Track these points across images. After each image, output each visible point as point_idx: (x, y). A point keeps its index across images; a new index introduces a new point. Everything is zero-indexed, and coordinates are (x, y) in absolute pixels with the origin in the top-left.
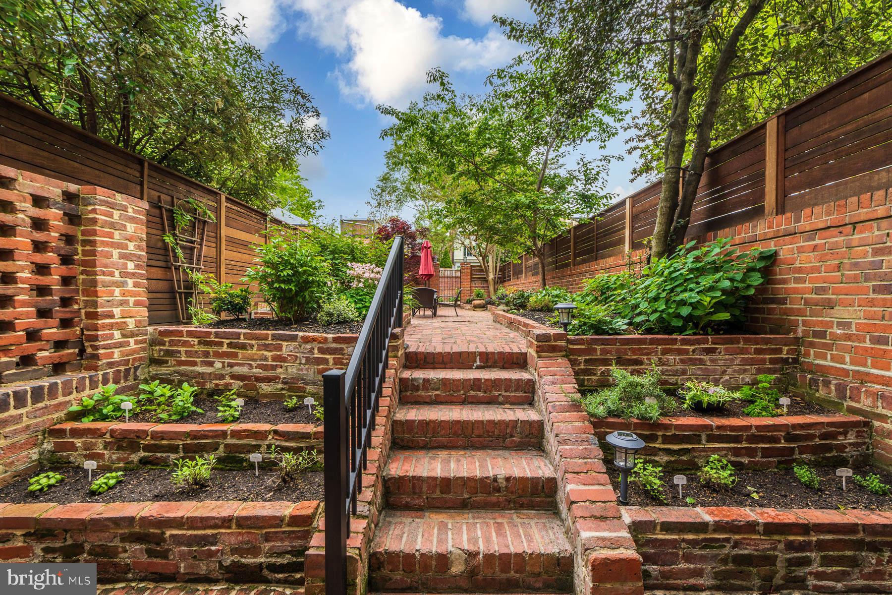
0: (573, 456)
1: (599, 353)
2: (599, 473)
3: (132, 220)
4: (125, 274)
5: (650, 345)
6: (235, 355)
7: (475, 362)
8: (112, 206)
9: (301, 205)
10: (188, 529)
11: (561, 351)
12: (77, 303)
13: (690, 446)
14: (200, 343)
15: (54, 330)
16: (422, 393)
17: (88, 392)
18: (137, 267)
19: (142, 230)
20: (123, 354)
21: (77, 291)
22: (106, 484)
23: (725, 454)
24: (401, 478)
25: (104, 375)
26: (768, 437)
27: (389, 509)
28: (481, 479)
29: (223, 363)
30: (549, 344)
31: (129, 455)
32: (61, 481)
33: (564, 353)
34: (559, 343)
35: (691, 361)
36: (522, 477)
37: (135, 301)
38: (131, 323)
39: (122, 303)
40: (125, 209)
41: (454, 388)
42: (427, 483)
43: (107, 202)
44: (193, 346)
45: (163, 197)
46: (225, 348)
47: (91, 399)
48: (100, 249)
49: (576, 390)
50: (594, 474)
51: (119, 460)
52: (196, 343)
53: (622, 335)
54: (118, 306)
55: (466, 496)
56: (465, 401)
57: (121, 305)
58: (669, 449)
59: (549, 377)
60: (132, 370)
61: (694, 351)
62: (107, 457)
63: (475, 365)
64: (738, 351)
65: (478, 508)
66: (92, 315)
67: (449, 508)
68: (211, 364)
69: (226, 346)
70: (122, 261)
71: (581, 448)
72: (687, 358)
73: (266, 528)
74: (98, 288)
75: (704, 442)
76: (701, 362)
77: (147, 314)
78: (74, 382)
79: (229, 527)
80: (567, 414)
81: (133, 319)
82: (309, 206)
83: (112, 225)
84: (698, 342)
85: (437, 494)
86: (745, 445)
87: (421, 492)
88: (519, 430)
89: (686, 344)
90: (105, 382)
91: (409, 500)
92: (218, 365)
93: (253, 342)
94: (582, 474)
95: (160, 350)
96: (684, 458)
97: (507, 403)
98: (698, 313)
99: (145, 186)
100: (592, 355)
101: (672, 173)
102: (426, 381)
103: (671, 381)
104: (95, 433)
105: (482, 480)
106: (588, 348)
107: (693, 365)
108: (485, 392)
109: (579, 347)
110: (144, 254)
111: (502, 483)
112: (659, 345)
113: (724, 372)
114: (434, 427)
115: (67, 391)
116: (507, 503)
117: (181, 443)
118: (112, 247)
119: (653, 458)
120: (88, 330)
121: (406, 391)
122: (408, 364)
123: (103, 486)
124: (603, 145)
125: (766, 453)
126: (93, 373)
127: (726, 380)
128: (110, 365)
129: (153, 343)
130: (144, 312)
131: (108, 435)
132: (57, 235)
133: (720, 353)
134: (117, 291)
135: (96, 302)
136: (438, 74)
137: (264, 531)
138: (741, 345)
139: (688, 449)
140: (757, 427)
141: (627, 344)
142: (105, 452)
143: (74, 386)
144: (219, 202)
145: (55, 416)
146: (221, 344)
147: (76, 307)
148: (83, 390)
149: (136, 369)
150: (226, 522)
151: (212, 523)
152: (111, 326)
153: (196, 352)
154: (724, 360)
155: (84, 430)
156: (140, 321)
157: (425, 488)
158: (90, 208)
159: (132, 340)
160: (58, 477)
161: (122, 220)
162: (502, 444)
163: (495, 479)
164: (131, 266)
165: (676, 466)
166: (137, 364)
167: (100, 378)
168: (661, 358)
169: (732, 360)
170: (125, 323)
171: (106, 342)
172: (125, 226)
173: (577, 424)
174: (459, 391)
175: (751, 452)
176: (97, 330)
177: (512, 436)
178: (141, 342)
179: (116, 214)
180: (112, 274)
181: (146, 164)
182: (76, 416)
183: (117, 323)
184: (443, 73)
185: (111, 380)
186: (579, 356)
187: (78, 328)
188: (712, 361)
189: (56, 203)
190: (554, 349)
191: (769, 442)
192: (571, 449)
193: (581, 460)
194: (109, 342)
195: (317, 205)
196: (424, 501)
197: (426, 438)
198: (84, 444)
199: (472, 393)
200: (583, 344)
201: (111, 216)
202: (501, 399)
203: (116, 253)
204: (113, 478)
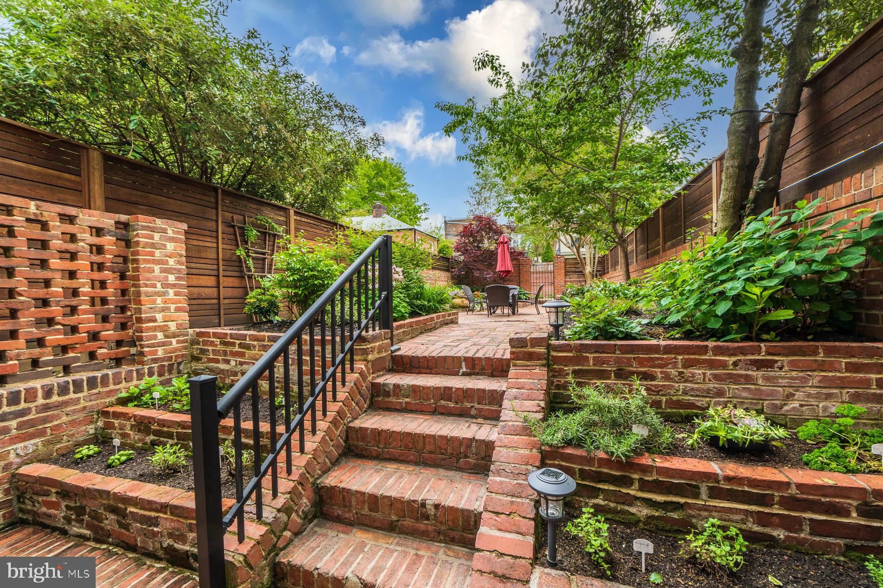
0: (500, 491)
1: (591, 362)
2: (524, 517)
3: (172, 240)
4: (166, 285)
5: (664, 354)
6: (242, 355)
7: (460, 367)
8: (153, 230)
9: (409, 210)
10: (141, 509)
11: (539, 359)
12: (130, 310)
13: (682, 500)
14: (221, 343)
15: (112, 332)
16: (392, 399)
17: (135, 382)
18: (177, 278)
19: (182, 247)
20: (165, 352)
21: (129, 301)
22: (119, 459)
23: (742, 520)
24: (333, 488)
25: (149, 369)
26: (823, 503)
27: (323, 518)
28: (408, 502)
29: (236, 361)
30: (525, 350)
31: (146, 436)
32: (99, 453)
33: (544, 362)
34: (537, 350)
35: (730, 378)
36: (452, 507)
37: (176, 307)
38: (173, 326)
39: (163, 310)
40: (164, 231)
41: (425, 396)
42: (356, 497)
43: (148, 227)
44: (216, 345)
45: (236, 217)
46: (237, 349)
47: (138, 388)
48: (142, 266)
49: (538, 409)
50: (518, 518)
51: (140, 440)
52: (218, 343)
53: (637, 339)
54: (160, 312)
55: (394, 518)
56: (435, 411)
57: (163, 311)
58: (650, 500)
59: (514, 390)
60: (176, 365)
61: (735, 364)
62: (132, 436)
63: (461, 371)
64: (815, 366)
65: (407, 534)
66: (139, 320)
67: (377, 528)
68: (228, 362)
69: (237, 346)
70: (163, 274)
71: (515, 482)
72: (724, 374)
73: (189, 519)
74: (142, 298)
75: (704, 497)
76: (748, 379)
77: (188, 319)
78: (123, 374)
79: (165, 513)
80: (516, 437)
81: (175, 323)
82: (416, 210)
83: (153, 246)
84: (743, 351)
85: (366, 511)
86: (776, 510)
87: (350, 506)
88: (474, 450)
89: (722, 354)
90: (151, 374)
91: (340, 512)
92: (233, 363)
93: (255, 343)
94: (503, 516)
95: (198, 349)
96: (675, 515)
97: (480, 417)
98: (743, 310)
99: (220, 210)
100: (583, 365)
101: (739, 120)
102: (397, 386)
103: (699, 404)
104: (125, 416)
105: (410, 502)
106: (578, 356)
107: (735, 384)
108: (457, 403)
109: (565, 354)
110: (184, 267)
111: (430, 510)
112: (680, 354)
113: (790, 396)
114: (386, 437)
115: (117, 381)
116: (436, 534)
117: (175, 431)
118: (153, 264)
119: (627, 508)
120: (137, 332)
121: (378, 396)
122: (395, 367)
123: (116, 461)
124: (707, 99)
125: (817, 527)
126: (140, 367)
127: (794, 408)
128: (155, 361)
129: (194, 342)
130: (185, 317)
131: (132, 420)
132: (111, 257)
133: (781, 368)
134: (159, 300)
135: (140, 309)
136: (486, 59)
137: (189, 521)
138: (821, 357)
139: (679, 503)
140: (799, 486)
141: (632, 352)
142: (131, 433)
143: (123, 377)
144: (288, 217)
145: (107, 400)
146: (233, 344)
147: (129, 313)
148: (131, 380)
149: (179, 364)
150: (164, 508)
151: (154, 506)
152: (155, 329)
153: (219, 351)
154: (788, 378)
155: (120, 413)
156: (181, 324)
157: (354, 503)
158: (135, 233)
159: (174, 341)
160: (96, 449)
161: (163, 240)
162: (455, 464)
163: (423, 505)
164: (172, 278)
165: (661, 524)
166: (179, 360)
167: (146, 371)
168: (683, 373)
169: (804, 380)
170: (167, 326)
171: (150, 342)
172: (165, 246)
173: (522, 451)
174: (430, 400)
175: (791, 524)
176: (142, 332)
177: (466, 456)
178: (182, 342)
179: (157, 236)
180: (154, 286)
181: (220, 191)
182: (124, 402)
183: (159, 326)
184: (492, 56)
185: (156, 373)
186: (566, 366)
187: (131, 331)
188: (767, 379)
189: (109, 232)
190: (531, 356)
191: (826, 512)
192: (501, 483)
193: (509, 499)
194: (153, 341)
195: (423, 208)
196: (353, 516)
197: (379, 448)
198: (120, 424)
199: (443, 402)
200: (570, 351)
201: (152, 238)
202: (473, 412)
203: (157, 268)
204: (125, 455)
